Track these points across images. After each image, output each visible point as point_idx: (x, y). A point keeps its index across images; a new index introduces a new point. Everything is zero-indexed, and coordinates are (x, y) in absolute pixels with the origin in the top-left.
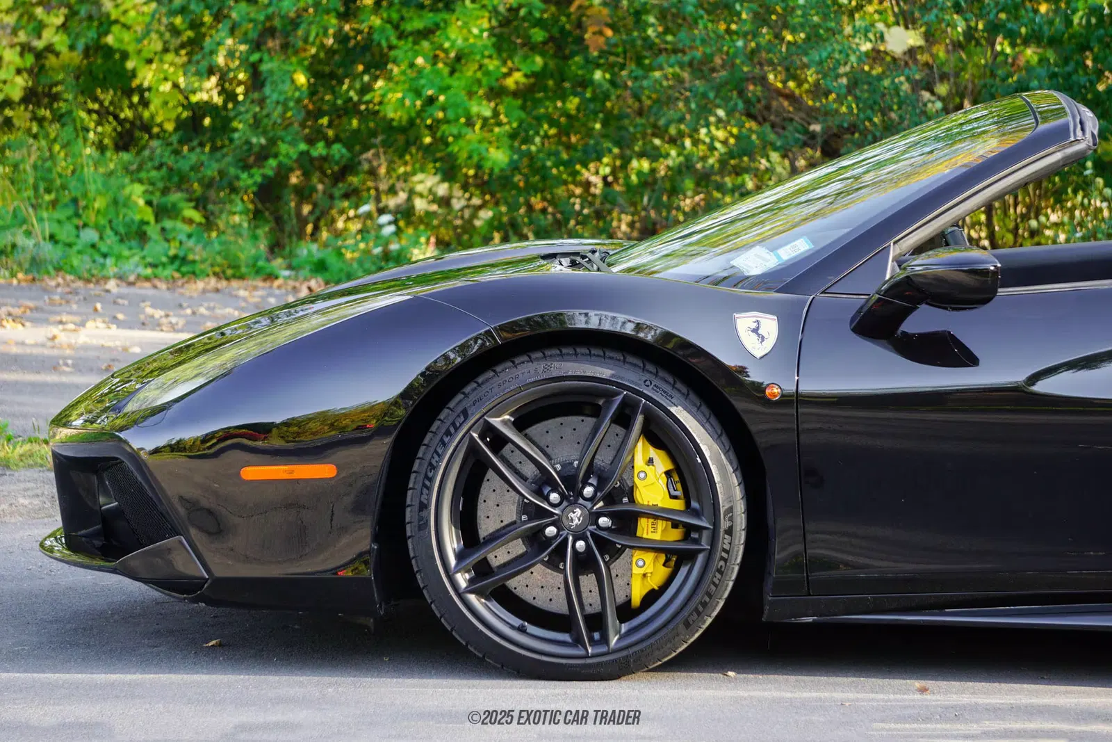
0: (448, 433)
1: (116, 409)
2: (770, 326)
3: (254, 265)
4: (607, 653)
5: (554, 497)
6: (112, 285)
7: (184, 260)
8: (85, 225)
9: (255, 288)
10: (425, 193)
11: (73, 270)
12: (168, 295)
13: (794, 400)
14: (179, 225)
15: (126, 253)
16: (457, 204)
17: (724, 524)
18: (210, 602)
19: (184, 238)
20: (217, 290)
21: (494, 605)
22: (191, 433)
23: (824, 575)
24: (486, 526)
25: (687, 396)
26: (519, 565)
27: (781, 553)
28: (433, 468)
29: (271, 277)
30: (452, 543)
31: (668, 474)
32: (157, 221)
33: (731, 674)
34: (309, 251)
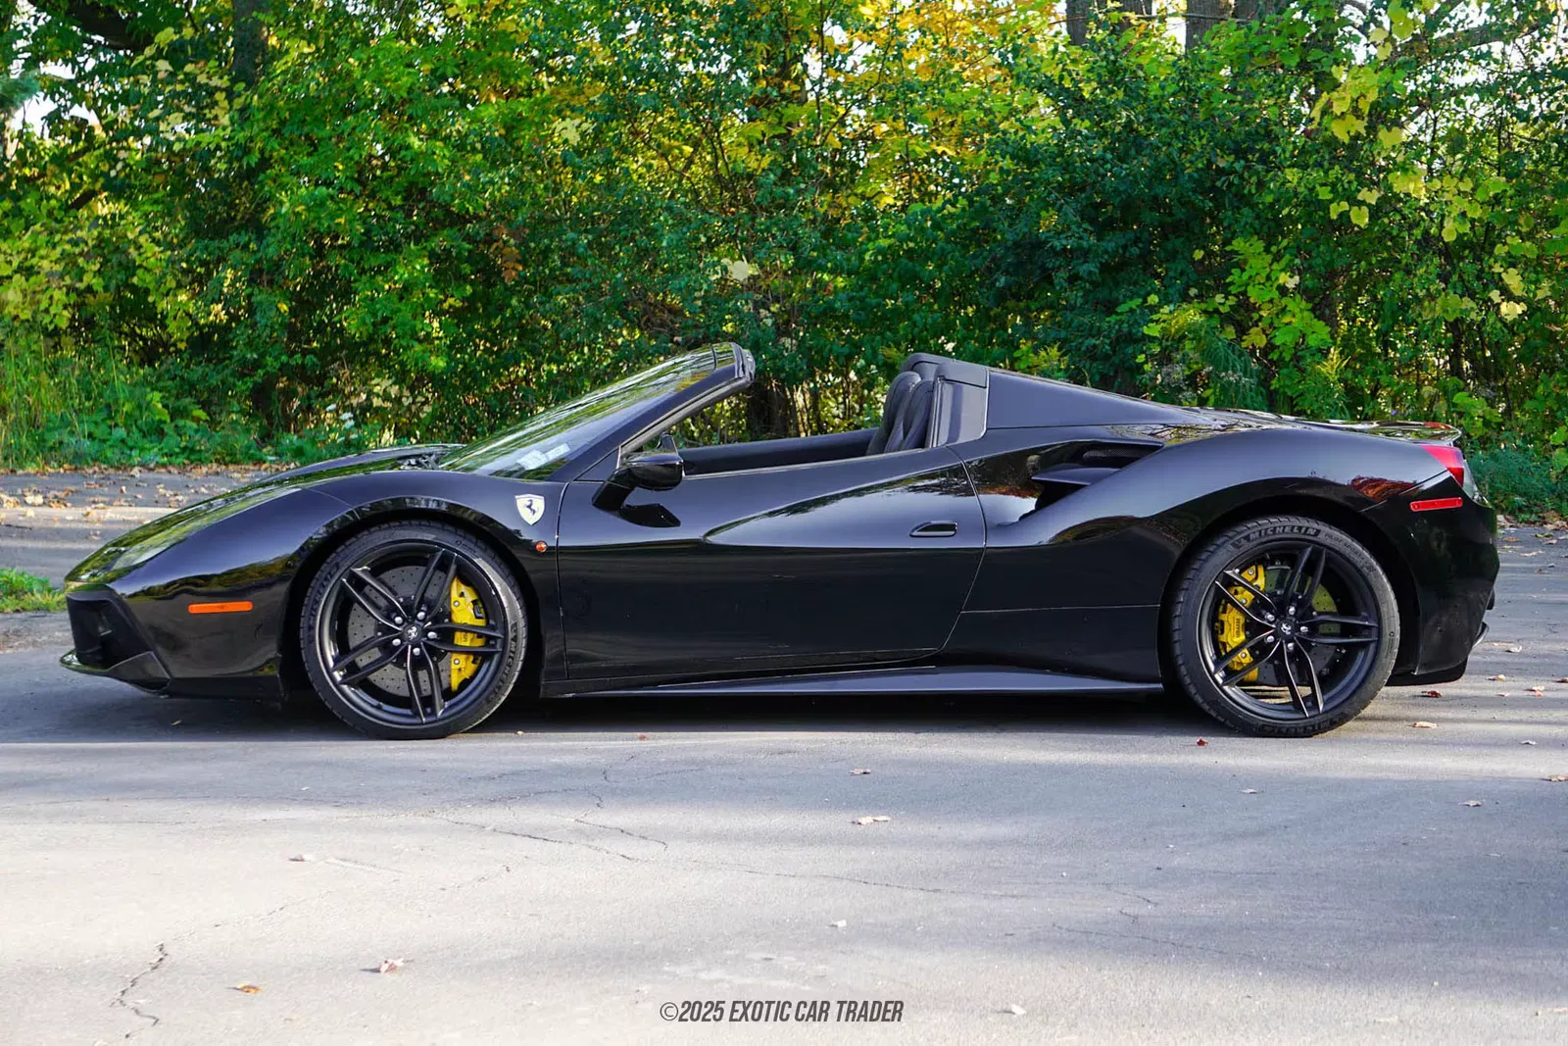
0: (326, 579)
1: (106, 568)
2: (539, 503)
3: (247, 453)
4: (435, 721)
5: (398, 619)
6: (136, 471)
7: (192, 450)
8: (116, 425)
9: (247, 471)
10: (381, 393)
11: (106, 461)
12: (178, 478)
13: (555, 551)
14: (189, 423)
15: (148, 446)
16: (406, 402)
17: (511, 635)
18: (172, 695)
19: (192, 433)
20: (217, 473)
21: (360, 692)
22: (158, 582)
23: (577, 666)
24: (354, 641)
25: (485, 551)
26: (377, 665)
27: (550, 651)
28: (317, 602)
29: (260, 462)
30: (331, 652)
31: (474, 602)
32: (172, 420)
33: (520, 733)
34: (291, 441)
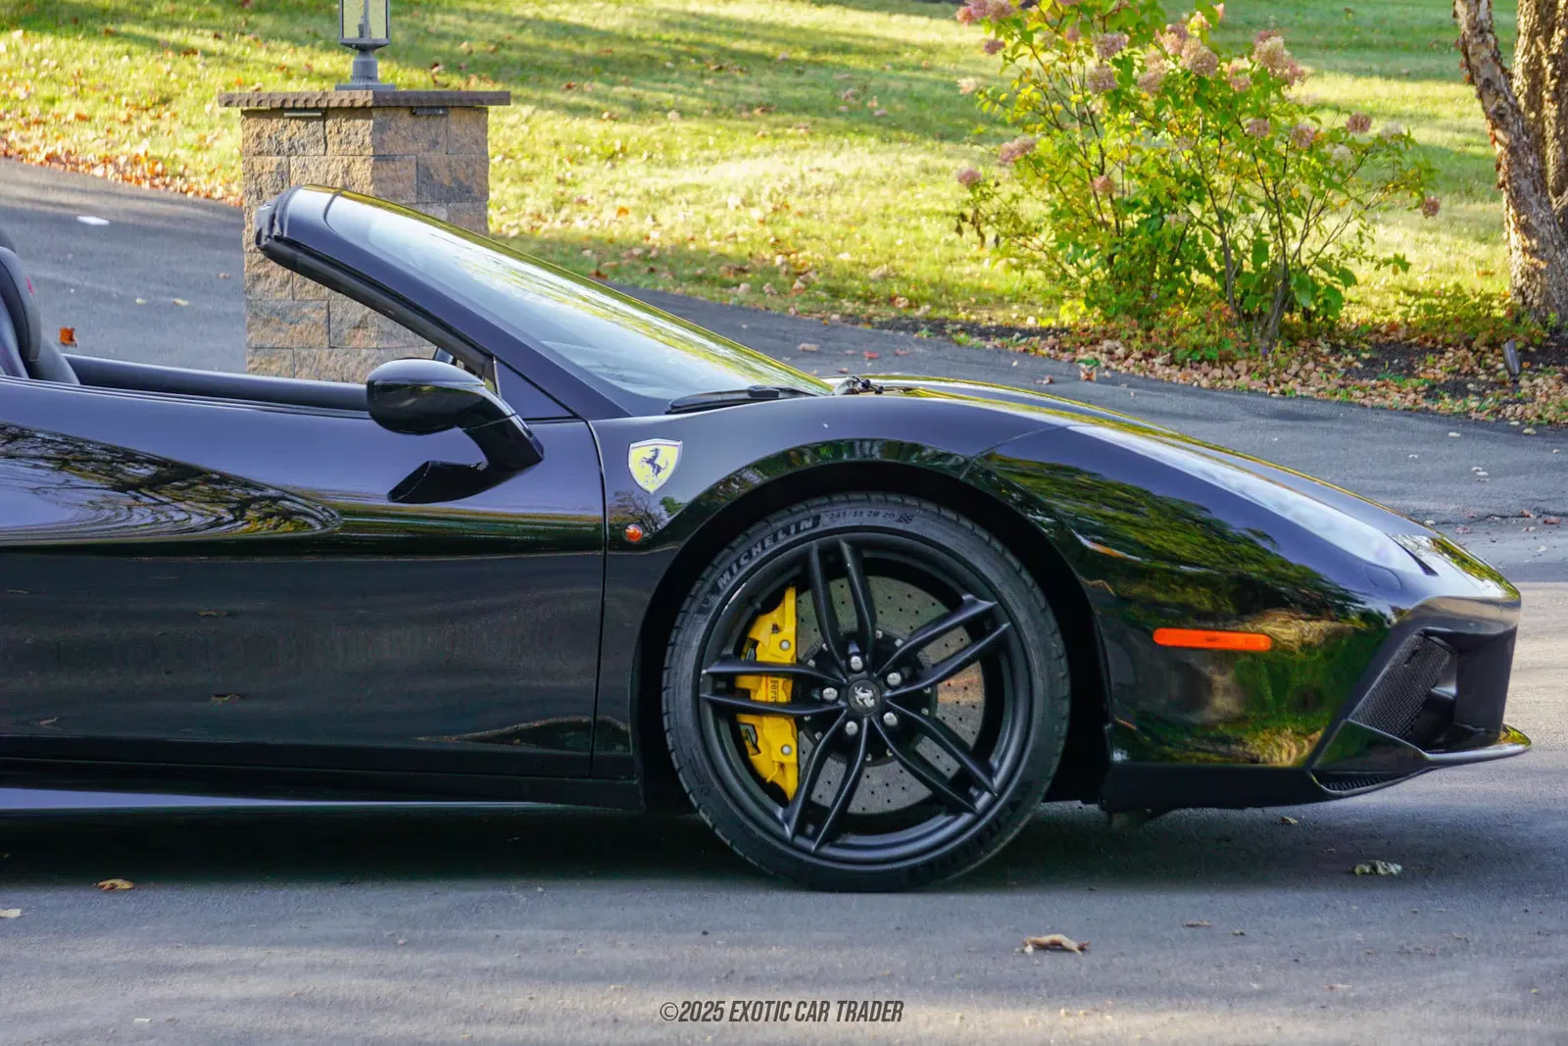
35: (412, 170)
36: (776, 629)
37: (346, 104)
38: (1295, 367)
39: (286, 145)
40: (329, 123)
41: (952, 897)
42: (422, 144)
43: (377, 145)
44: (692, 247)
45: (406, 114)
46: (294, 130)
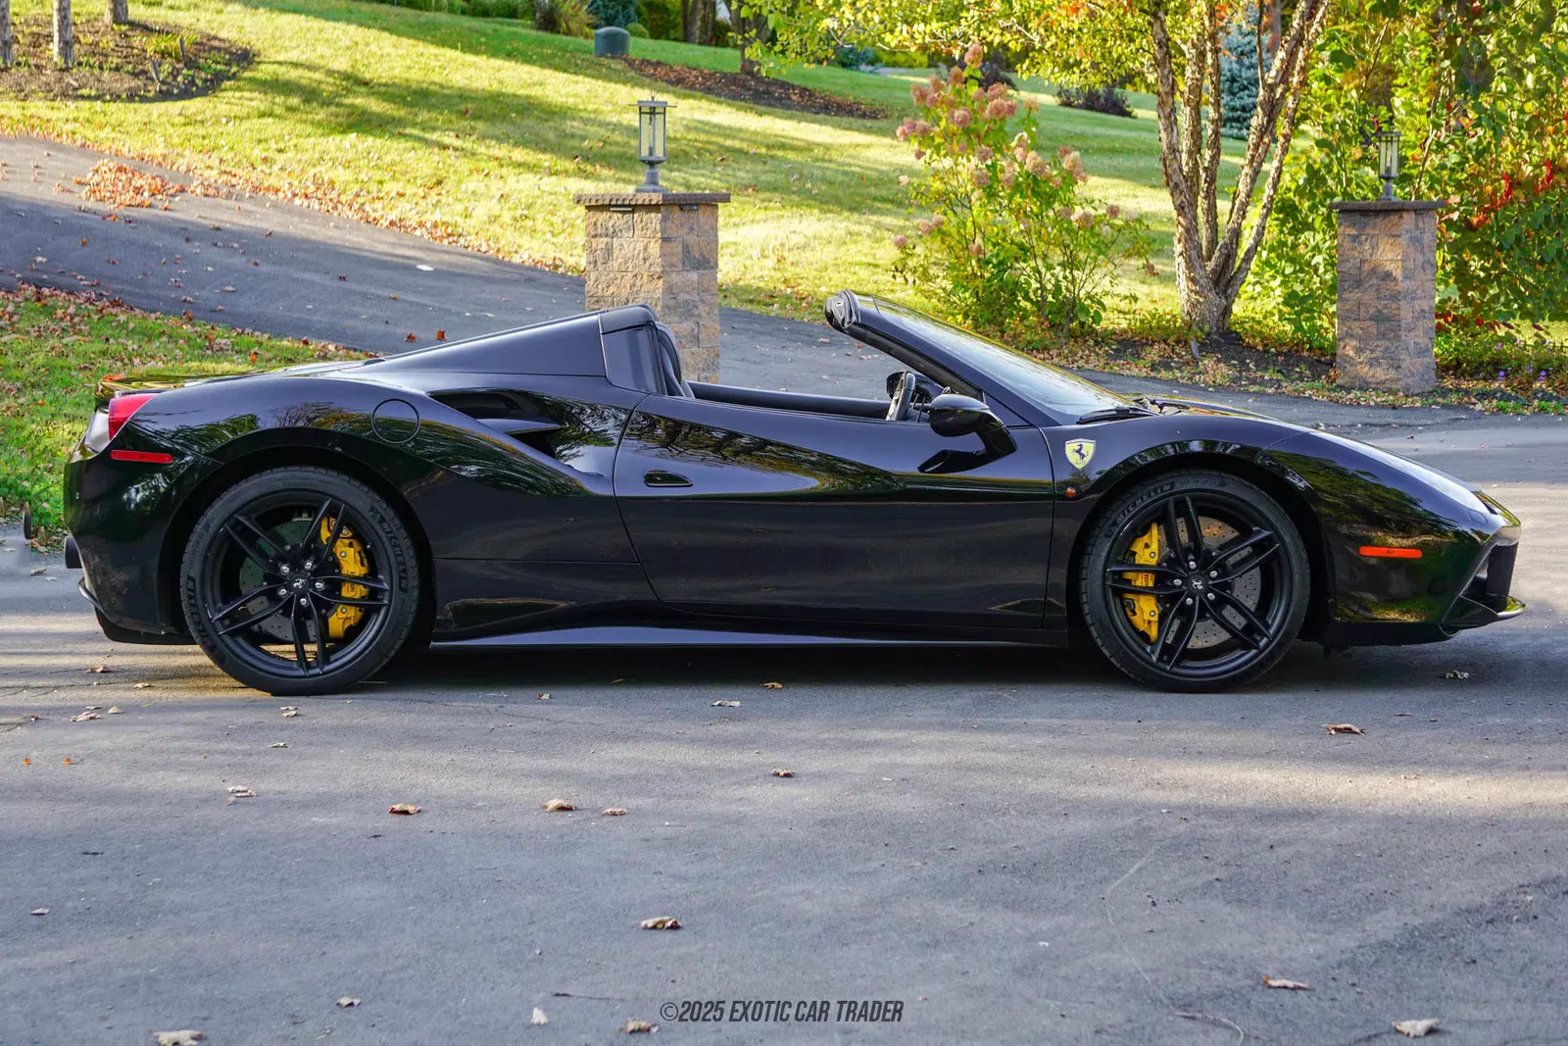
35: (680, 249)
36: (1147, 546)
37: (647, 202)
38: (1080, 353)
39: (611, 230)
40: (636, 215)
41: (1247, 696)
42: (685, 230)
43: (663, 231)
44: (741, 283)
45: (676, 209)
46: (616, 219)
